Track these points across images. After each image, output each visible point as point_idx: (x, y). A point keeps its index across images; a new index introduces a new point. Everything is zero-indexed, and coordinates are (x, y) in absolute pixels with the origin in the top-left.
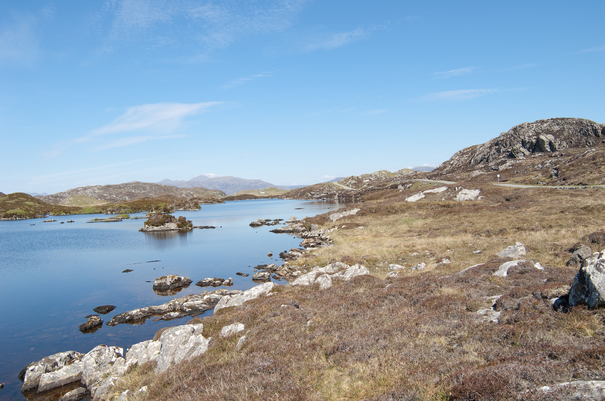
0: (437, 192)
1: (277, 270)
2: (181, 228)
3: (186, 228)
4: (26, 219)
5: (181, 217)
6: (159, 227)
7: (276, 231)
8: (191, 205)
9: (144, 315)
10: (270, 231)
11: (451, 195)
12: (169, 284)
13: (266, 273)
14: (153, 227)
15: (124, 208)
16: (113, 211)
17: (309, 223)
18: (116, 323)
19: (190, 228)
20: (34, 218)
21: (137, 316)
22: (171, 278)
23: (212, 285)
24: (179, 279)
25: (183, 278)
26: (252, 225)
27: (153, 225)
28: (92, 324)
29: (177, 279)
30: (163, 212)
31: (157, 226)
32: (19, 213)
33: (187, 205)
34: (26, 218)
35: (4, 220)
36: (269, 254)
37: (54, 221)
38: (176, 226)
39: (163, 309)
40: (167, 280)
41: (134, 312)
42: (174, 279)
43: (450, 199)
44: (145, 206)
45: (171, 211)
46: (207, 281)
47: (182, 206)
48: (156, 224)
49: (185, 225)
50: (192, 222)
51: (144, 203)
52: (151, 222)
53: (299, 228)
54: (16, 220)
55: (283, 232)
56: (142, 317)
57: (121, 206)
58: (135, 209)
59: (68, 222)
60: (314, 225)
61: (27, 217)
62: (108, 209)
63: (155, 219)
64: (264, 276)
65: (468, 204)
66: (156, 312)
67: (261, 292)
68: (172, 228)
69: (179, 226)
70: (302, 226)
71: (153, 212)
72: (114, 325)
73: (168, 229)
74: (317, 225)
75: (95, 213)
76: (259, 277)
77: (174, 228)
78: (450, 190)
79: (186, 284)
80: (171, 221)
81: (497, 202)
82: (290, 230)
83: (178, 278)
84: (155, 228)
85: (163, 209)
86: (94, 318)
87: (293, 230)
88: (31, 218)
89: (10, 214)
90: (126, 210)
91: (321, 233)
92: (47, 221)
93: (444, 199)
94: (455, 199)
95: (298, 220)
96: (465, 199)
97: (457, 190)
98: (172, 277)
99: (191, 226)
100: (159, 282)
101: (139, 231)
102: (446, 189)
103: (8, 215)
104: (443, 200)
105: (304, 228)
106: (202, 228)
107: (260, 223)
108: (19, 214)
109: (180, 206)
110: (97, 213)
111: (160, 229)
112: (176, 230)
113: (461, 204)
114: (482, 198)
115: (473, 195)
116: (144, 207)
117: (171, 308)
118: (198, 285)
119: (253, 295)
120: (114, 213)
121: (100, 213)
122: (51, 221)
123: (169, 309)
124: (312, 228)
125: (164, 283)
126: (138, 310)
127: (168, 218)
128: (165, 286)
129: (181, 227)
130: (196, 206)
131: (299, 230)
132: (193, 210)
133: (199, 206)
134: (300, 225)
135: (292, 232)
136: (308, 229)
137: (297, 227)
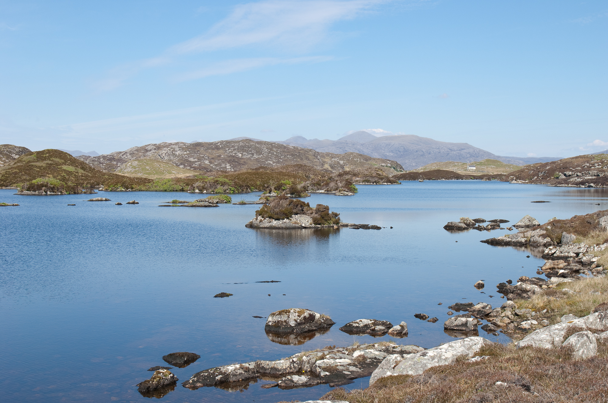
1: (492, 314)
2: (320, 226)
3: (329, 227)
4: (62, 194)
5: (320, 205)
6: (281, 222)
7: (494, 243)
8: (340, 185)
9: (246, 375)
10: (481, 241)
12: (292, 323)
13: (470, 319)
14: (271, 220)
15: (223, 184)
16: (204, 188)
17: (557, 230)
18: (199, 384)
19: (335, 227)
20: (75, 193)
21: (235, 375)
22: (297, 314)
23: (369, 333)
24: (312, 317)
25: (318, 316)
26: (450, 228)
27: (270, 217)
28: (159, 382)
29: (308, 316)
30: (289, 195)
31: (278, 219)
32: (51, 184)
33: (332, 185)
34: (61, 192)
35: (28, 195)
36: (479, 284)
37: (106, 200)
38: (311, 221)
39: (280, 368)
40: (290, 316)
41: (231, 368)
42: (302, 316)
44: (258, 183)
45: (302, 195)
46: (361, 325)
47: (323, 186)
48: (275, 216)
49: (326, 220)
50: (340, 216)
51: (256, 178)
52: (267, 212)
53: (537, 238)
54: (46, 195)
55: (507, 244)
56: (243, 378)
57: (217, 181)
58: (241, 186)
59: (129, 203)
60: (568, 235)
61: (64, 192)
62: (194, 185)
63: (275, 207)
64: (465, 324)
66: (268, 371)
67: (459, 354)
68: (303, 225)
69: (316, 221)
70: (544, 236)
71: (272, 195)
72: (194, 388)
73: (297, 225)
74: (573, 236)
75: (174, 191)
76: (457, 326)
77: (308, 225)
79: (323, 328)
80: (302, 212)
82: (521, 242)
83: (310, 315)
84: (275, 223)
85: (290, 189)
86: (163, 373)
87: (526, 241)
88: (69, 194)
89: (38, 185)
90: (226, 187)
91: (581, 250)
92: (94, 199)
95: (537, 223)
98: (299, 312)
99: (337, 222)
100: (277, 318)
101: (246, 226)
103: (34, 187)
105: (548, 240)
106: (357, 227)
107: (463, 225)
108: (52, 186)
109: (319, 185)
110: (176, 191)
111: (283, 226)
112: (310, 228)
116: (256, 185)
117: (295, 367)
118: (345, 331)
119: (443, 357)
120: (205, 192)
121: (182, 190)
122: (101, 200)
123: (291, 368)
124: (564, 240)
125: (285, 321)
126: (238, 366)
127: (297, 206)
128: (285, 328)
129: (319, 224)
130: (348, 186)
131: (537, 242)
132: (343, 195)
133: (354, 187)
134: (540, 234)
135: (525, 245)
136: (555, 242)
137: (533, 236)
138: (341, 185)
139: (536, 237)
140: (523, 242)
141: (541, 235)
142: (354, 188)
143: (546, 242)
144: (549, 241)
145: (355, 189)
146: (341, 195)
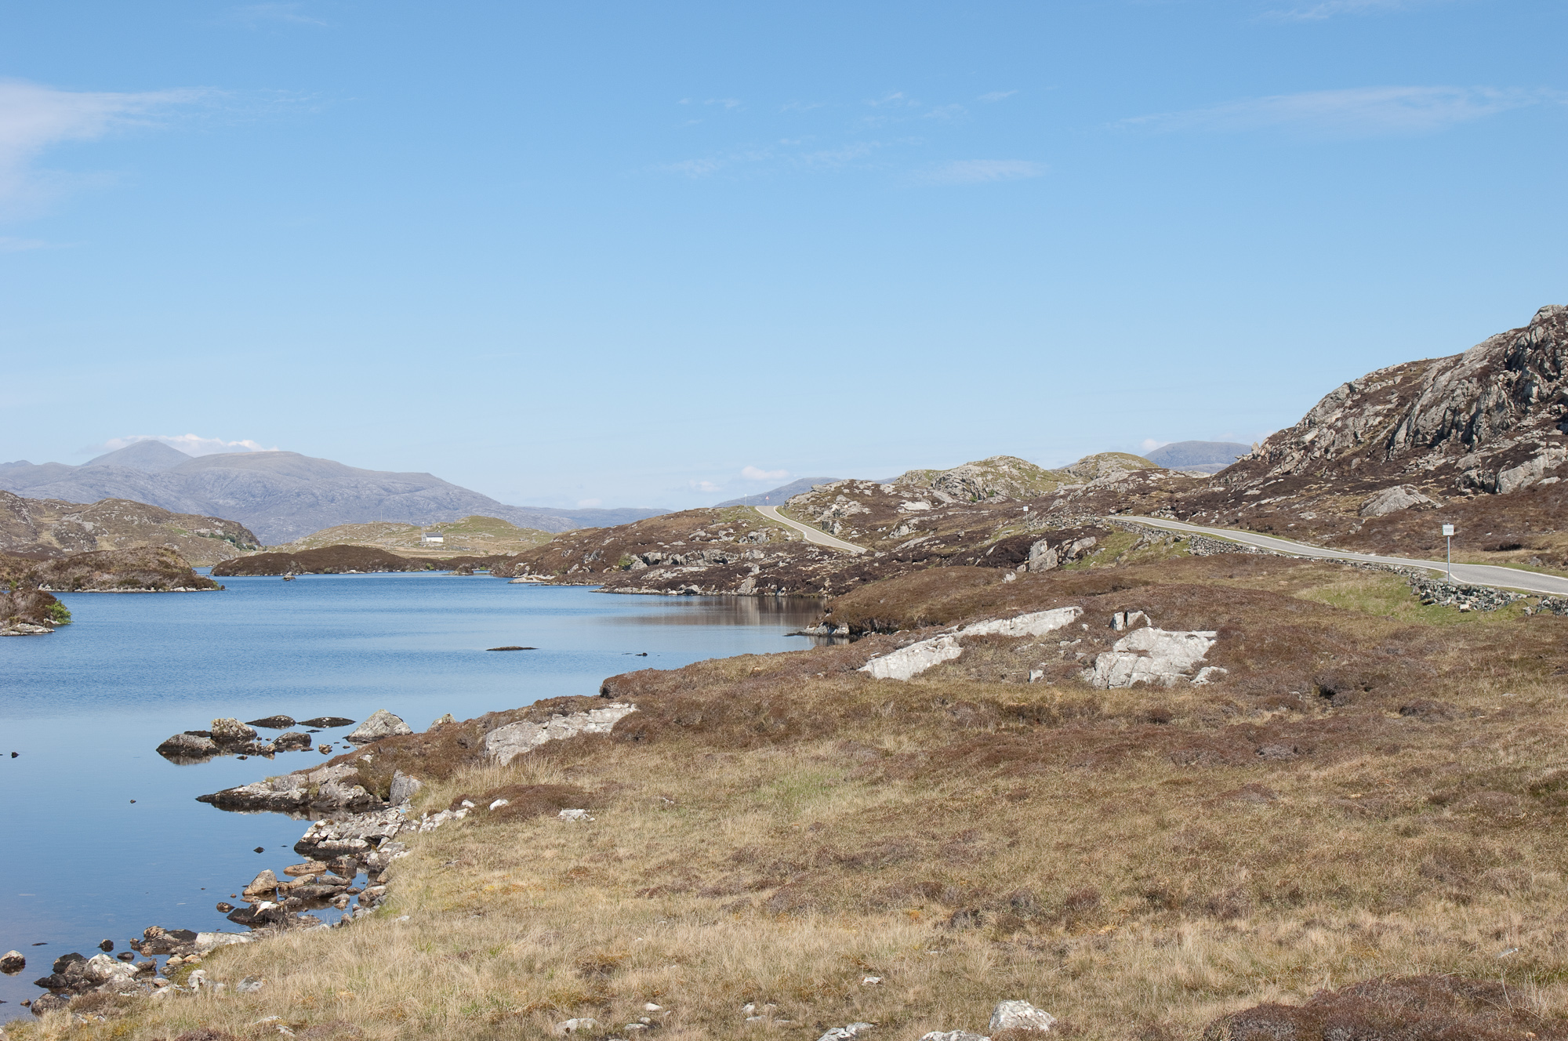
0: (1023, 633)
7: (228, 802)
10: (199, 799)
11: (1080, 655)
17: (385, 765)
26: (171, 751)
43: (1065, 676)
53: (334, 786)
55: (259, 804)
60: (403, 780)
65: (1130, 710)
70: (349, 782)
74: (414, 780)
78: (1085, 626)
81: (1271, 705)
82: (292, 799)
87: (306, 796)
93: (1039, 673)
94: (1086, 675)
95: (404, 730)
96: (1136, 677)
97: (1120, 627)
102: (1071, 618)
104: (1034, 676)
105: (359, 791)
113: (1098, 709)
114: (1215, 677)
115: (1176, 662)
124: (396, 792)
130: (43, 607)
131: (330, 798)
132: (17, 633)
133: (59, 608)
134: (341, 776)
135: (301, 808)
136: (379, 797)
137: (326, 782)
138: (23, 603)
139: (332, 785)
140: (295, 800)
141: (341, 781)
142: (61, 613)
143: (351, 797)
144: (361, 794)
145: (62, 615)
146: (13, 635)
